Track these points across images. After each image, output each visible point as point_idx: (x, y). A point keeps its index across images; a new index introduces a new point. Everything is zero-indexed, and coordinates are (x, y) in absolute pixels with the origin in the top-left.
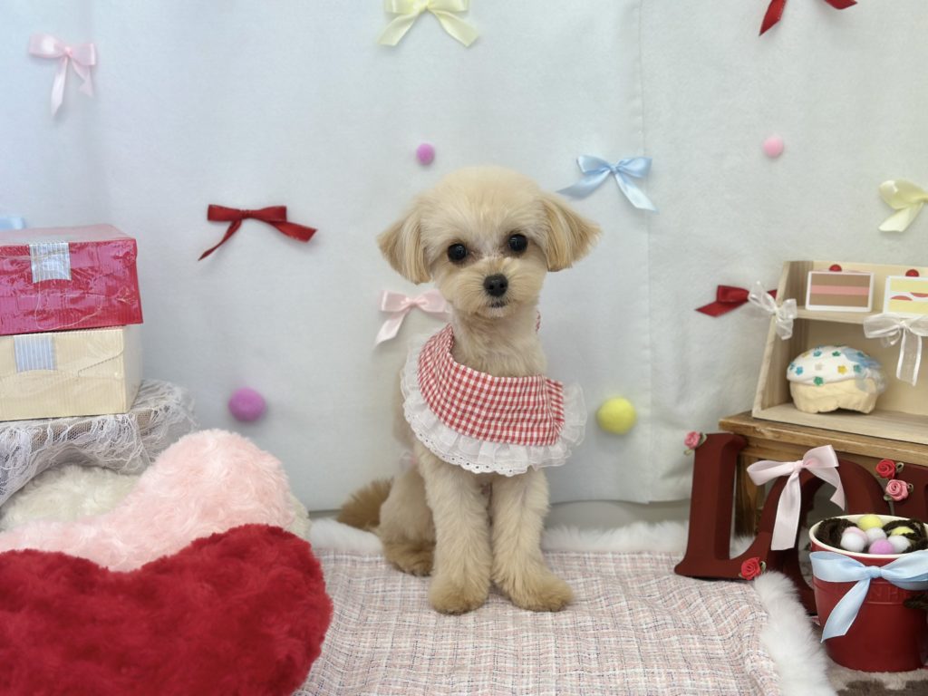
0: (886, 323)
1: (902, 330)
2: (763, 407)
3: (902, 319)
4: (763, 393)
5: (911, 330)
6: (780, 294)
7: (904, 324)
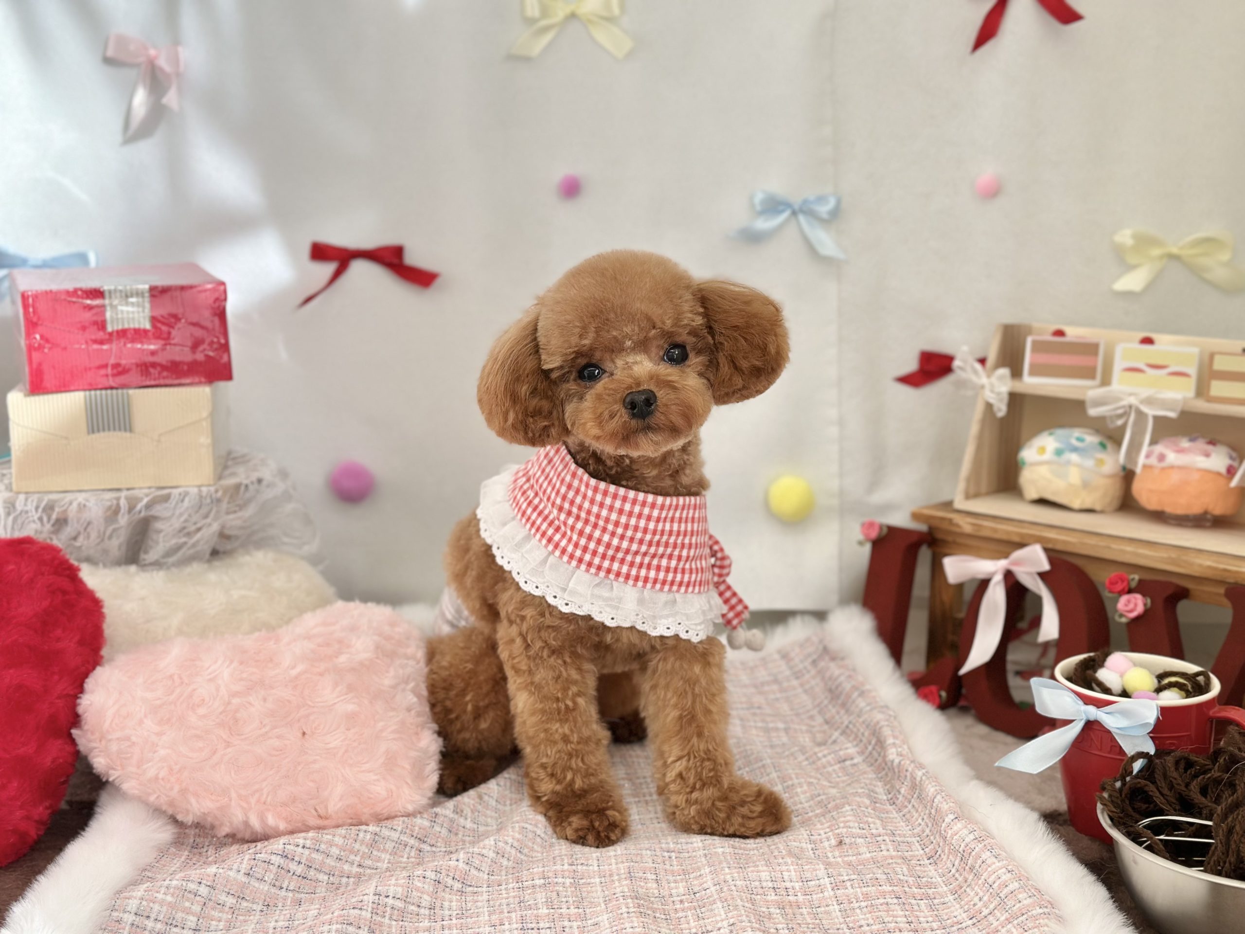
0: (1114, 398)
1: (1130, 407)
2: (968, 496)
3: (1130, 395)
4: (968, 480)
5: (1145, 409)
6: (990, 362)
7: (1133, 400)
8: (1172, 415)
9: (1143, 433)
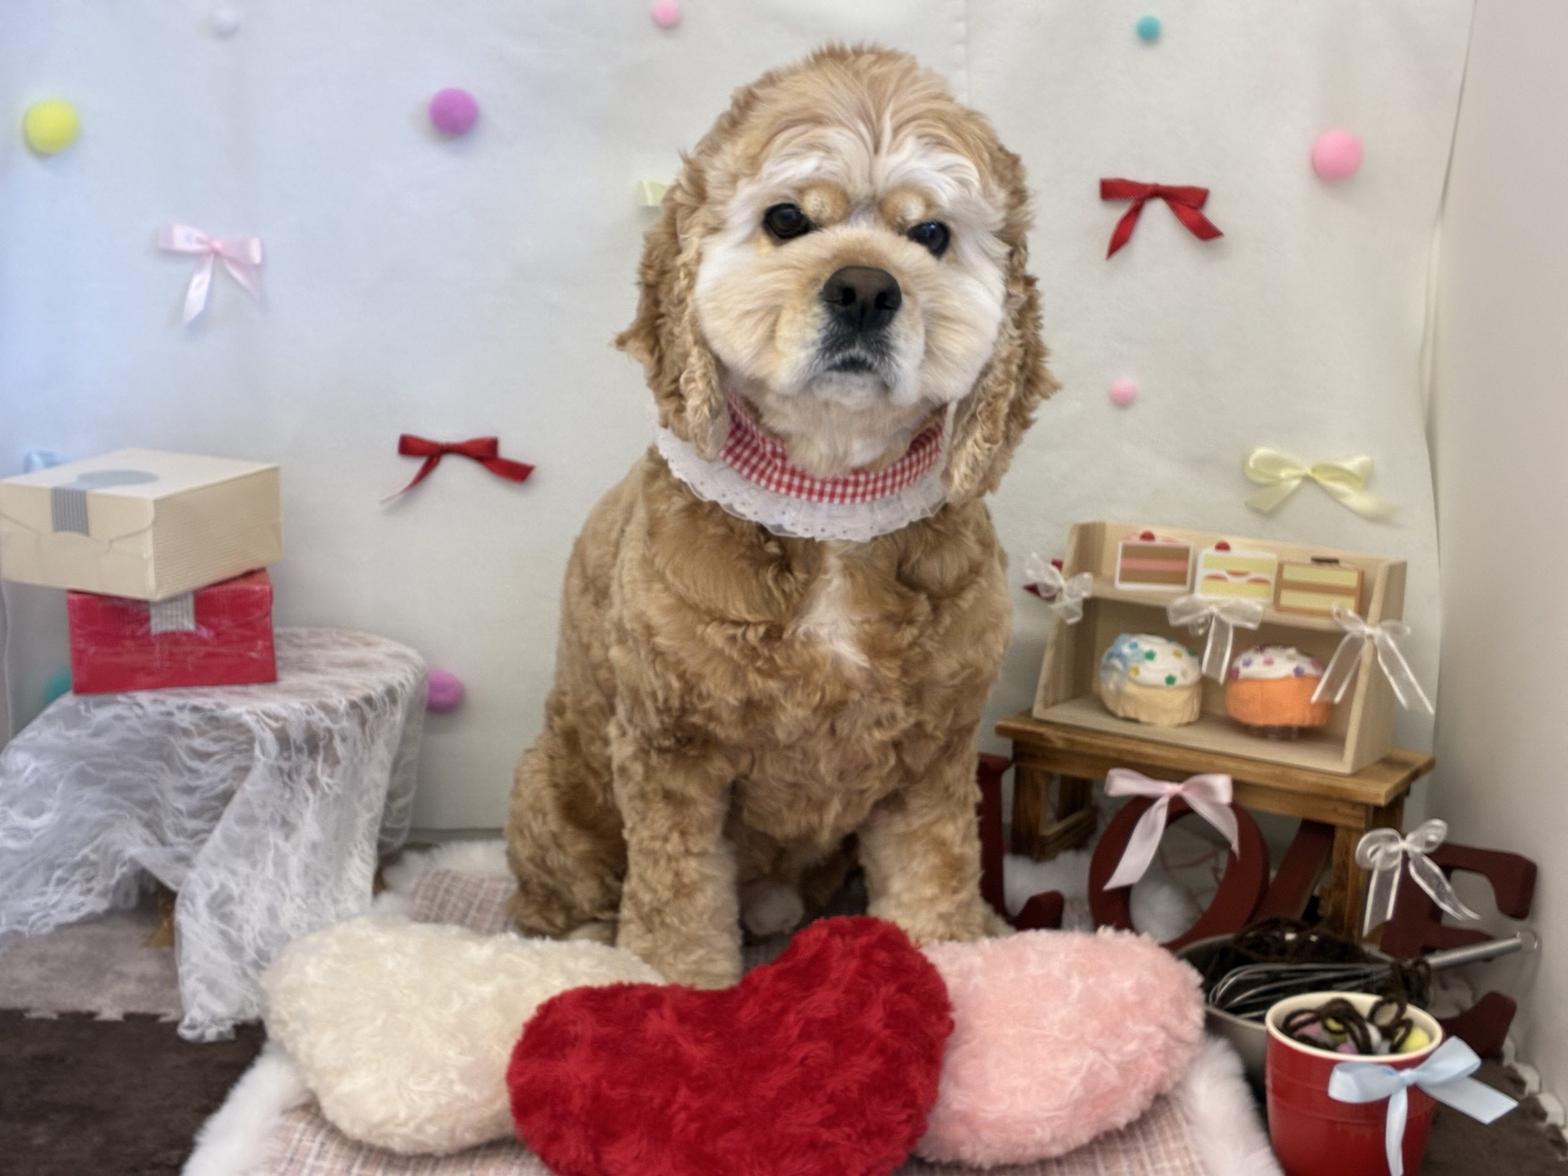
0: (1193, 608)
1: (1212, 616)
2: (1047, 705)
3: (1211, 603)
4: (1046, 688)
5: (1224, 617)
6: (1067, 563)
7: (1214, 609)
8: (1251, 625)
9: (1224, 645)
